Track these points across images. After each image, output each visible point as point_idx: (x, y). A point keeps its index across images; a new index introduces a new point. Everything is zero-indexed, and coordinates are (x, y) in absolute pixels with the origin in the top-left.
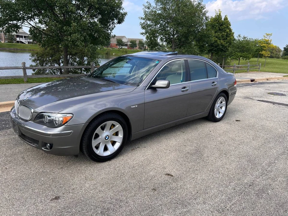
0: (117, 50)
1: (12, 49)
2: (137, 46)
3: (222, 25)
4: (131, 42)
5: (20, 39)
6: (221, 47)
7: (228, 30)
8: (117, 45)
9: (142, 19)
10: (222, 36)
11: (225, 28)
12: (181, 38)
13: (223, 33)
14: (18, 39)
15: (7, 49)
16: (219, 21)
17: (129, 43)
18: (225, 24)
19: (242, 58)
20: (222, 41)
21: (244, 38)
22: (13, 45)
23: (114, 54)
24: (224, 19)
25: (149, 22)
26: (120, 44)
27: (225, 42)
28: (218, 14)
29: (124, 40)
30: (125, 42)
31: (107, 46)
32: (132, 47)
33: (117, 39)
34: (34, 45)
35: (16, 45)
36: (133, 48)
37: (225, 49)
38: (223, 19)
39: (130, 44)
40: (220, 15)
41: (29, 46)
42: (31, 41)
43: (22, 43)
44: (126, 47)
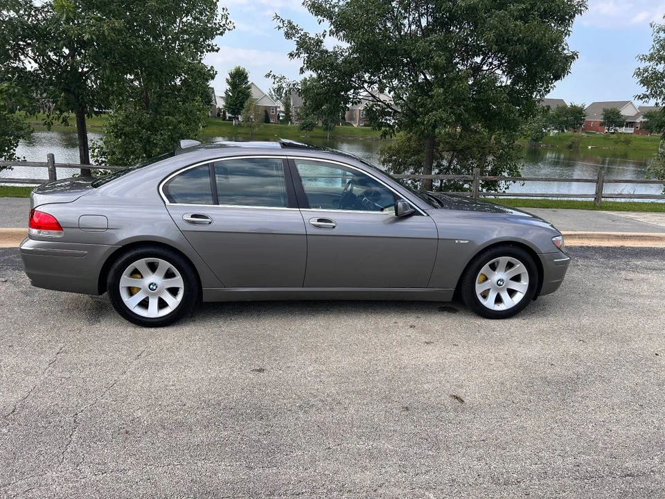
0: (601, 138)
4: (645, 116)
8: (602, 124)
17: (640, 119)
23: (590, 147)
26: (611, 122)
29: (626, 112)
30: (628, 117)
31: (574, 128)
33: (604, 111)
39: (643, 120)
44: (631, 130)
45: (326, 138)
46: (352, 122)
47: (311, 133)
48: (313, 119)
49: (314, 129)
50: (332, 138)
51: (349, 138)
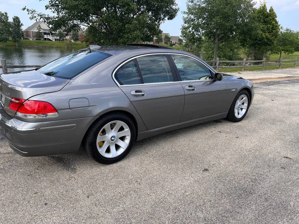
1: (40, 47)
2: (162, 41)
3: (267, 17)
5: (47, 36)
6: (266, 40)
7: (274, 22)
9: (184, 13)
10: (268, 29)
11: (271, 20)
12: (227, 32)
13: (269, 26)
14: (45, 36)
15: (36, 46)
16: (263, 13)
18: (270, 16)
19: (283, 52)
20: (267, 34)
21: (287, 30)
22: (41, 42)
24: (270, 11)
25: (192, 17)
27: (270, 35)
28: (263, 5)
32: (157, 42)
34: (61, 42)
35: (44, 42)
36: (159, 43)
37: (271, 42)
38: (268, 11)
40: (265, 6)
41: (57, 43)
42: (58, 38)
43: (50, 40)
45: (16, 46)
46: (29, 38)
47: (6, 44)
48: (6, 36)
49: (7, 42)
50: (19, 46)
51: (29, 46)
